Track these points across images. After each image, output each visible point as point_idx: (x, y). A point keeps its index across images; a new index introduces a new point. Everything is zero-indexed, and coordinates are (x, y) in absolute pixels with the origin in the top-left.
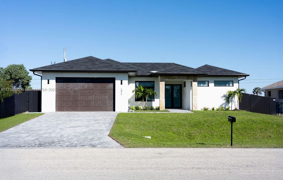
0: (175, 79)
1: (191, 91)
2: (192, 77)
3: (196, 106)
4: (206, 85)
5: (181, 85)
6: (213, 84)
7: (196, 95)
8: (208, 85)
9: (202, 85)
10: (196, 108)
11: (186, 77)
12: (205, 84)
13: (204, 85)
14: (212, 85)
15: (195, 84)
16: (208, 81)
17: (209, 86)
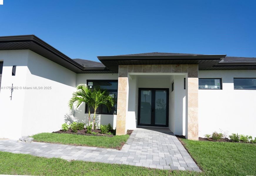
0: (149, 71)
1: (184, 99)
2: (187, 67)
3: (194, 129)
4: (216, 87)
5: (167, 90)
6: (232, 85)
7: (196, 105)
8: (219, 87)
9: (206, 86)
10: (195, 135)
11: (172, 67)
12: (213, 84)
13: (212, 87)
14: (229, 86)
15: (193, 82)
16: (221, 79)
17: (221, 89)
